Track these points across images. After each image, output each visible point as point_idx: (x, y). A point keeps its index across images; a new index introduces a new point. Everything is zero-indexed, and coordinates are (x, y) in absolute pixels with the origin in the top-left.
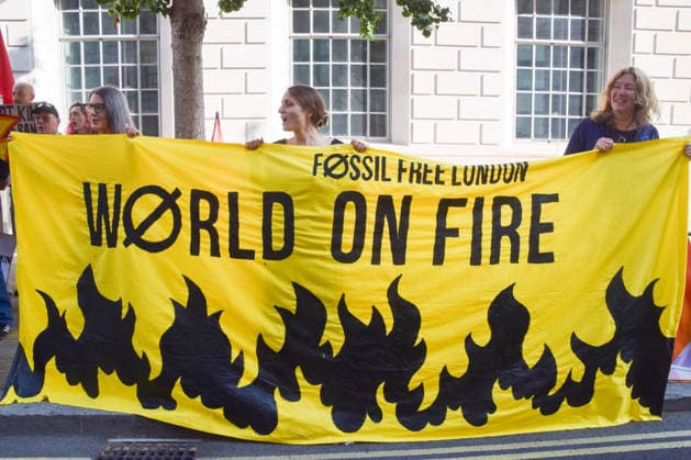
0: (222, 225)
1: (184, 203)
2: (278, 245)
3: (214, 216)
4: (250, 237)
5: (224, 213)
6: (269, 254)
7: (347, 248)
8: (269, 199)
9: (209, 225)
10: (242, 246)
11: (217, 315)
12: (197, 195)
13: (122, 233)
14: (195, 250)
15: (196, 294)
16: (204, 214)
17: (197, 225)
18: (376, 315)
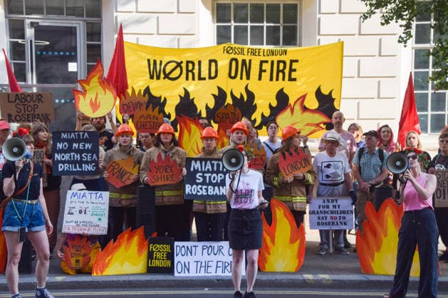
0: (196, 71)
1: (184, 65)
2: (213, 75)
3: (193, 69)
4: (205, 73)
5: (197, 67)
6: (210, 78)
7: (233, 75)
8: (211, 61)
9: (192, 71)
10: (202, 76)
11: (193, 99)
12: (188, 62)
13: (162, 76)
14: (187, 79)
15: (187, 93)
16: (190, 68)
17: (188, 71)
18: (242, 96)
